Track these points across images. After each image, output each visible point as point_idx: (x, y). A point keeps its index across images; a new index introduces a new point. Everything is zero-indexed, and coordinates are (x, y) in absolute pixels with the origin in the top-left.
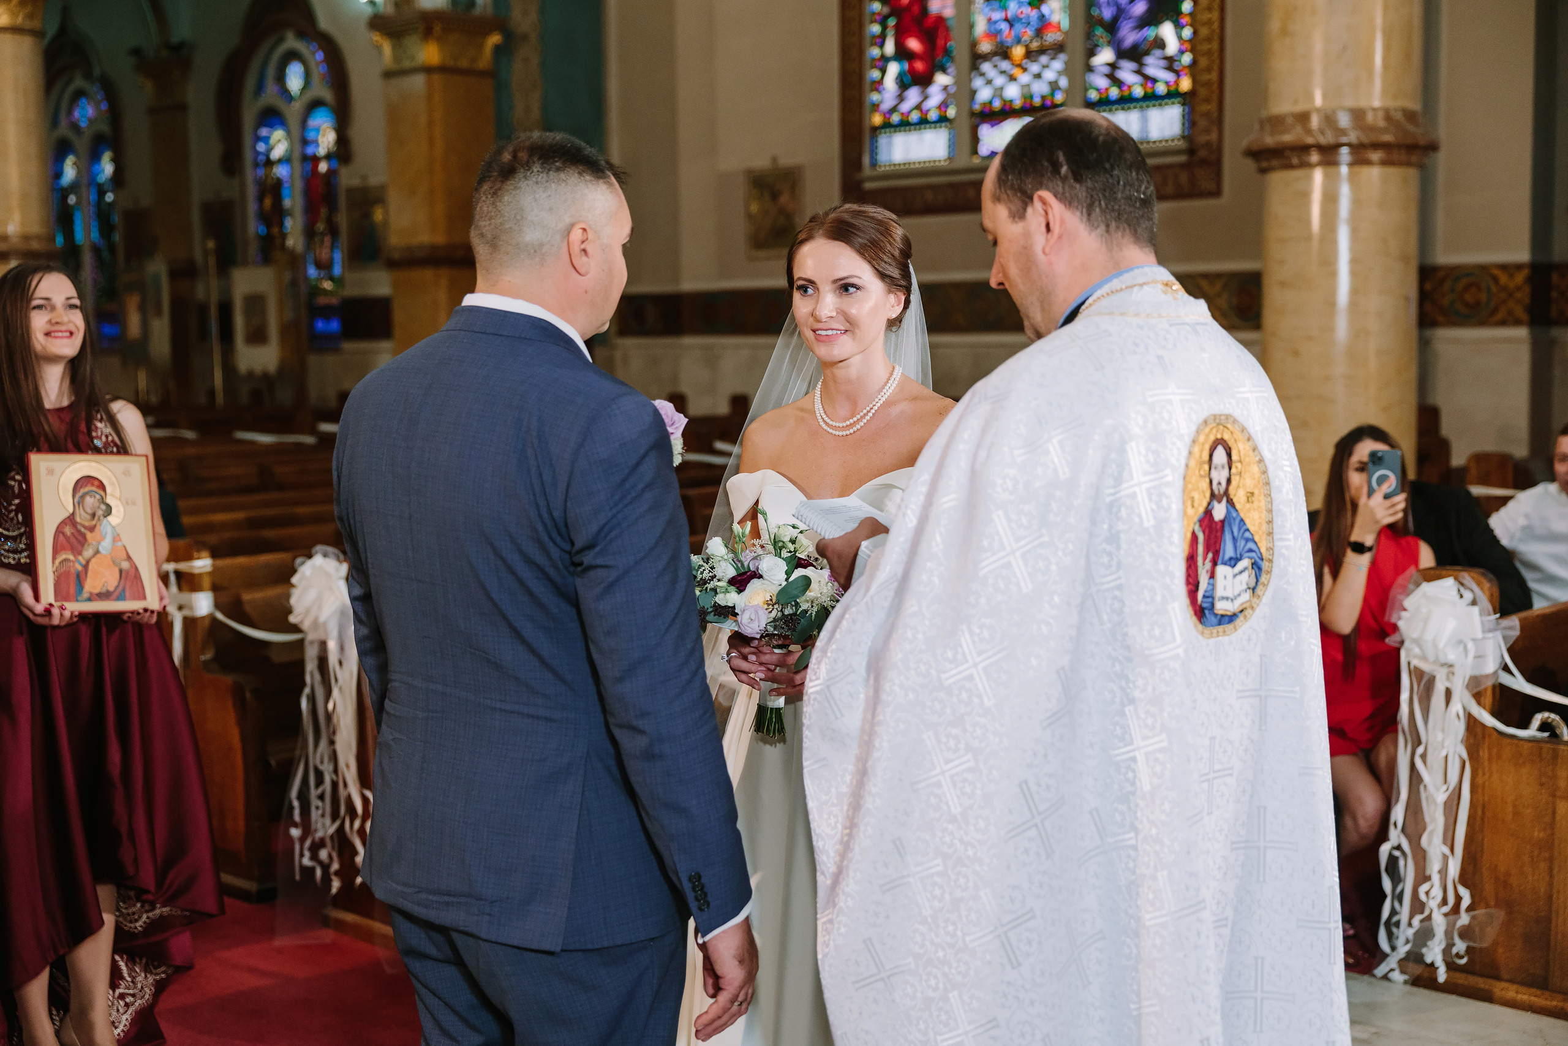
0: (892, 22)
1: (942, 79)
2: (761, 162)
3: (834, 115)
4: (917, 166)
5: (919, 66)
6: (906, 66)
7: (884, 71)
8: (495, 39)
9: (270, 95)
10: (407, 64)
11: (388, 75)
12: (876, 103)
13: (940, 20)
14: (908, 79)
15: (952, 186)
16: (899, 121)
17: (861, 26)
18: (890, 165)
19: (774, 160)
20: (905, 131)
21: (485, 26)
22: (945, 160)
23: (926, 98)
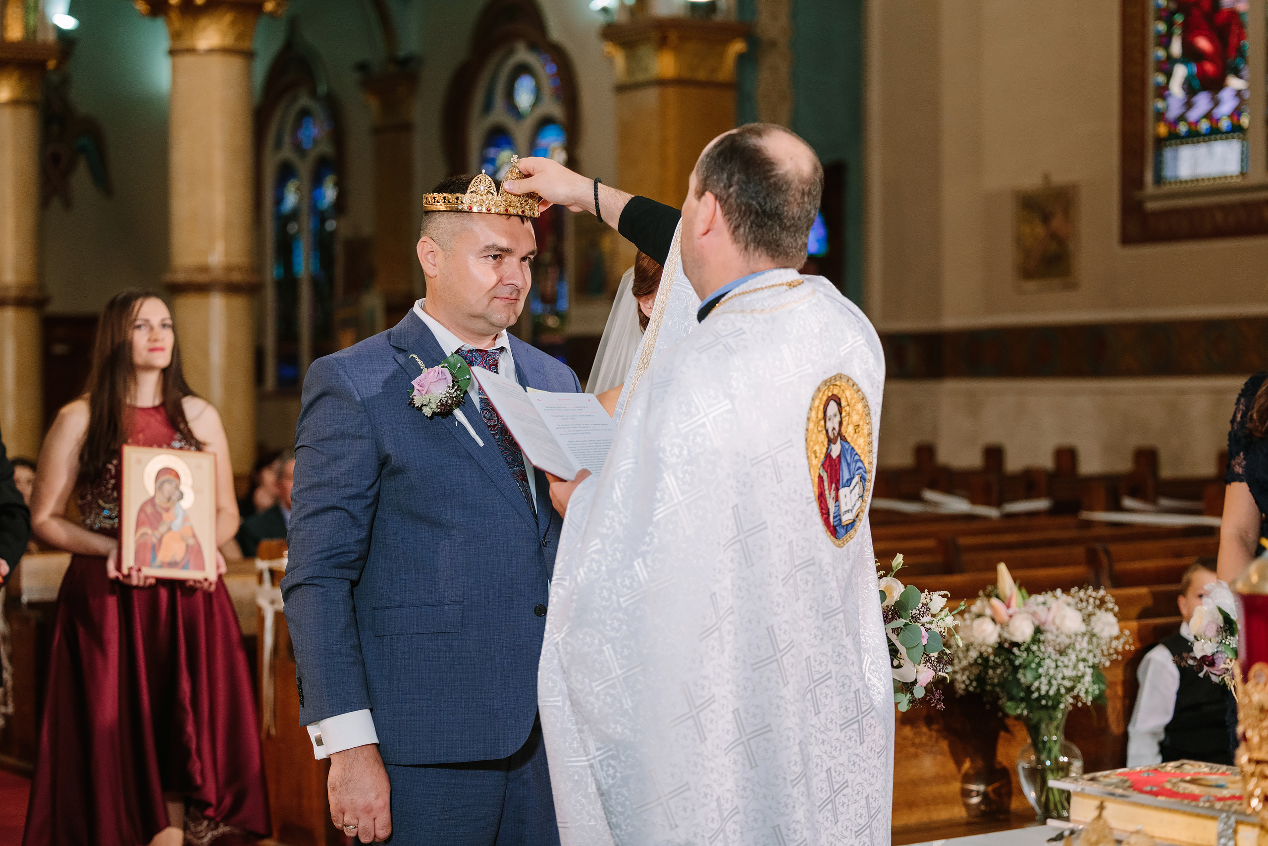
0: (1179, 19)
1: (1235, 83)
2: (1031, 182)
3: (1113, 125)
4: (1206, 183)
5: (1209, 67)
6: (1195, 69)
7: (1169, 75)
8: (738, 47)
9: (499, 115)
10: (640, 77)
11: (621, 89)
12: (1161, 111)
13: (1234, 16)
14: (1196, 83)
15: (1244, 205)
16: (1186, 132)
17: (1144, 24)
18: (1176, 183)
19: (1046, 177)
20: (1193, 143)
21: (728, 33)
22: (1237, 176)
23: (1216, 103)
